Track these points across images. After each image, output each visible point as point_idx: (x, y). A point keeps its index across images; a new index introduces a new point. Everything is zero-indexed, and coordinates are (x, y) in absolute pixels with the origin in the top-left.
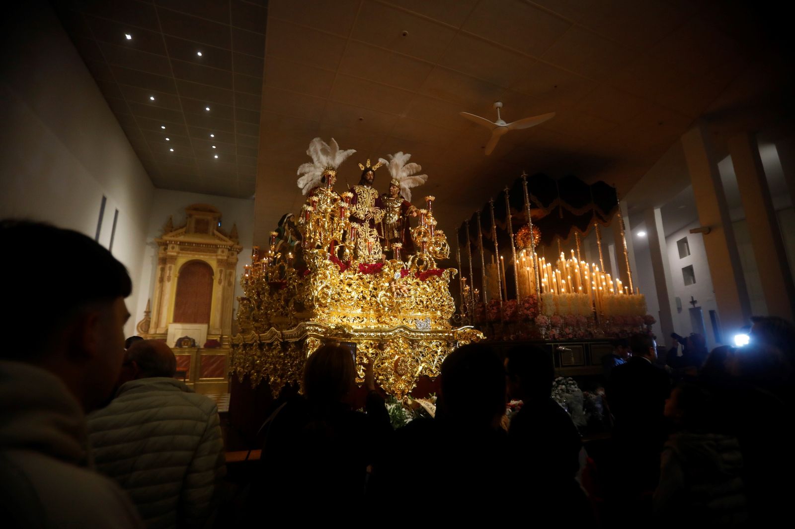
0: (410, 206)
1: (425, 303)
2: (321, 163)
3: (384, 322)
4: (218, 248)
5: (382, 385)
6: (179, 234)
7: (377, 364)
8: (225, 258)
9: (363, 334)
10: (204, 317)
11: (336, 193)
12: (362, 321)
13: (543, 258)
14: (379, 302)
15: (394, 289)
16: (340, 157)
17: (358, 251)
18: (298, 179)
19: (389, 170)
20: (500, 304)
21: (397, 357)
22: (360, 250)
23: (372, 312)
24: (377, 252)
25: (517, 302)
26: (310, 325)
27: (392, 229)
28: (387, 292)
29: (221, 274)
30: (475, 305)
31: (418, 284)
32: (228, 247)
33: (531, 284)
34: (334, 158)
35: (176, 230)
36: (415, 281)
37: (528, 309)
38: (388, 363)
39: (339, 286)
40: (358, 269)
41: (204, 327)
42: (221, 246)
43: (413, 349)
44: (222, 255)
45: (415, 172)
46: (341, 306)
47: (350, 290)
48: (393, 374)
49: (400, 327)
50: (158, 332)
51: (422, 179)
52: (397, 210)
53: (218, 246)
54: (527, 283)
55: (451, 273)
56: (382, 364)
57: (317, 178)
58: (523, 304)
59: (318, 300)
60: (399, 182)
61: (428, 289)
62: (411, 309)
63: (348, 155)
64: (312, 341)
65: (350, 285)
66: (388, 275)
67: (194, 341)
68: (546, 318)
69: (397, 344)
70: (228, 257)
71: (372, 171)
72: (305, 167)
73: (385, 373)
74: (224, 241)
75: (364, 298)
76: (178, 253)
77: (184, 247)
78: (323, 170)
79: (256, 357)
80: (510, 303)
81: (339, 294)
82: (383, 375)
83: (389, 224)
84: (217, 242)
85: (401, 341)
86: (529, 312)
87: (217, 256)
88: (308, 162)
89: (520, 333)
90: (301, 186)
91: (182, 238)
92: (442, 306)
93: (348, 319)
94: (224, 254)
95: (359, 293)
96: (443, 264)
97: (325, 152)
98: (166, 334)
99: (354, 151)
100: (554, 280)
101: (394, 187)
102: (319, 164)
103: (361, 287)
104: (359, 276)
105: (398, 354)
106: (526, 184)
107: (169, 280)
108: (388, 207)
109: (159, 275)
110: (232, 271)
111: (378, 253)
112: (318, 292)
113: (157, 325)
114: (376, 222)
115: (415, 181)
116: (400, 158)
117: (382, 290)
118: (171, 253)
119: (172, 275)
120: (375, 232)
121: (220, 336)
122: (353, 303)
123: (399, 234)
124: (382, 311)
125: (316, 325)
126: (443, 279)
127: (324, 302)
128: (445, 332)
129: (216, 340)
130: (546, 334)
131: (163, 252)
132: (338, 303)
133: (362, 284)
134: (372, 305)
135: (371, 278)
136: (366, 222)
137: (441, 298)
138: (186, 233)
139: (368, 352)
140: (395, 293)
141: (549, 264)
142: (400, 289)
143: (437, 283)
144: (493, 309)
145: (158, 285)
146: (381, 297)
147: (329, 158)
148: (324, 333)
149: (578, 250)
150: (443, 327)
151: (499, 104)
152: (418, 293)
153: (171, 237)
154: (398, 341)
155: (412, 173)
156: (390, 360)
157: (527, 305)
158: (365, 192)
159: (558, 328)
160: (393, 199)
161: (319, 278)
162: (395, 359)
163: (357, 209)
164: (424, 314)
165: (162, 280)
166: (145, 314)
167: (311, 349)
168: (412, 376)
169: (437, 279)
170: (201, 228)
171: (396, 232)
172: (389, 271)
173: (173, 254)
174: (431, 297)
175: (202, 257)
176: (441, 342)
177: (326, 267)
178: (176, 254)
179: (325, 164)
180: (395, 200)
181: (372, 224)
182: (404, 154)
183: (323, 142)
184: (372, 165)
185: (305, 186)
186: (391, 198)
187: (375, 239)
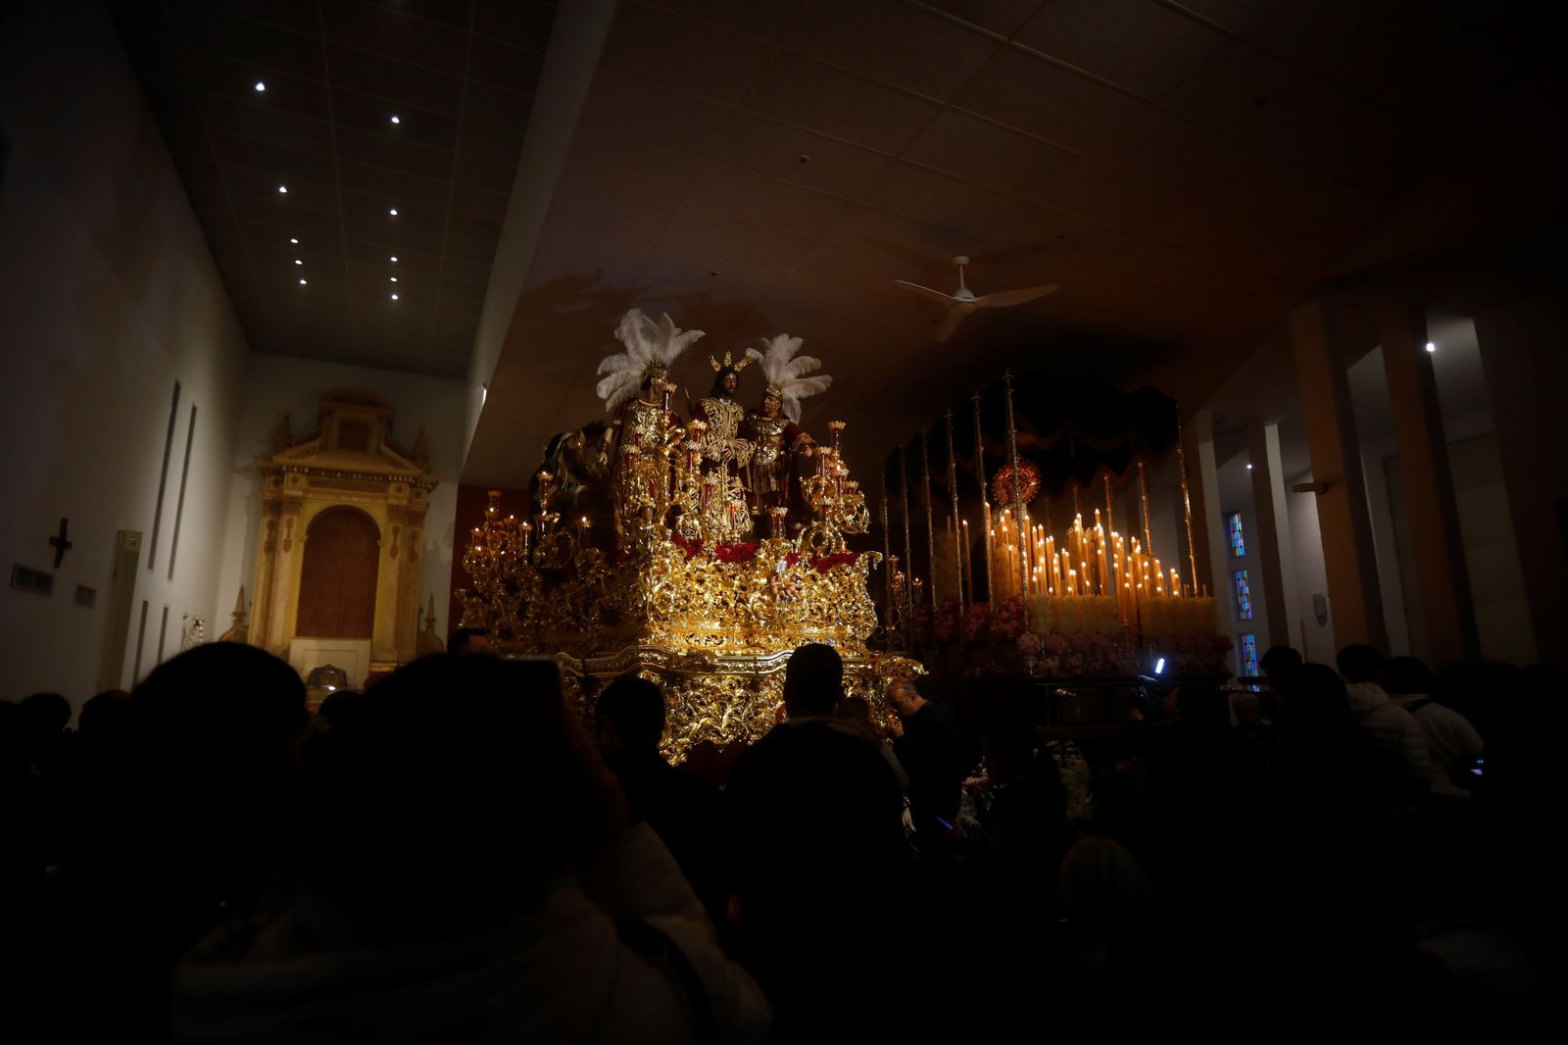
0: (800, 433)
1: (825, 611)
2: (640, 354)
3: (758, 646)
4: (388, 482)
6: (308, 452)
7: (748, 715)
8: (405, 502)
9: (727, 664)
10: (363, 627)
12: (721, 642)
13: (1041, 527)
14: (750, 610)
15: (776, 590)
16: (674, 348)
18: (599, 381)
19: (764, 369)
20: (959, 610)
23: (737, 628)
24: (741, 519)
25: (989, 608)
26: (642, 650)
27: (766, 474)
28: (763, 594)
29: (395, 537)
30: (913, 609)
31: (813, 578)
32: (410, 480)
33: (1015, 576)
34: (665, 346)
35: (300, 443)
36: (809, 572)
37: (1006, 621)
38: (765, 712)
39: (685, 585)
40: (714, 554)
41: (362, 646)
42: (395, 479)
44: (399, 497)
45: (809, 370)
46: (689, 618)
47: (701, 590)
51: (821, 382)
52: (776, 439)
53: (390, 478)
54: (1008, 574)
55: (871, 559)
56: (756, 714)
57: (634, 382)
58: (1000, 612)
59: (653, 608)
60: (780, 390)
61: (831, 588)
62: (803, 621)
63: (690, 341)
65: (701, 582)
66: (765, 564)
67: (344, 673)
68: (1036, 637)
70: (410, 501)
71: (735, 373)
72: (613, 362)
74: (402, 466)
75: (725, 603)
76: (306, 491)
77: (319, 478)
78: (644, 366)
80: (976, 609)
81: (686, 598)
83: (761, 467)
84: (387, 469)
86: (1008, 627)
87: (386, 498)
88: (617, 353)
89: (993, 663)
90: (603, 393)
91: (313, 461)
92: (855, 616)
93: (699, 639)
94: (402, 495)
95: (716, 595)
96: (858, 543)
97: (649, 334)
99: (701, 333)
100: (1056, 570)
101: (771, 400)
102: (637, 356)
103: (720, 585)
104: (715, 566)
106: (1010, 393)
107: (287, 548)
108: (760, 434)
109: (264, 535)
110: (417, 529)
112: (654, 596)
113: (264, 639)
114: (740, 465)
115: (807, 387)
116: (783, 346)
117: (755, 590)
118: (291, 491)
119: (293, 538)
120: (738, 483)
122: (707, 613)
123: (779, 484)
124: (755, 627)
125: (652, 650)
126: (858, 570)
127: (663, 612)
128: (861, 663)
130: (1036, 666)
131: (272, 488)
132: (684, 614)
133: (720, 579)
134: (737, 615)
135: (737, 570)
136: (723, 465)
137: (853, 603)
138: (322, 449)
139: (734, 694)
140: (778, 597)
141: (1051, 537)
142: (784, 589)
143: (847, 577)
144: (946, 619)
145: (262, 557)
146: (754, 603)
147: (656, 346)
148: (665, 663)
149: (1109, 509)
150: (855, 653)
151: (963, 260)
152: (814, 594)
153: (291, 457)
155: (804, 372)
156: (770, 709)
157: (1005, 614)
158: (721, 411)
159: (1056, 657)
160: (768, 419)
161: (654, 572)
163: (708, 444)
164: (823, 630)
165: (271, 548)
166: (234, 618)
169: (848, 570)
170: (353, 439)
171: (773, 480)
172: (767, 558)
173: (294, 493)
174: (836, 602)
175: (354, 500)
176: (852, 679)
177: (664, 552)
178: (300, 493)
179: (649, 357)
180: (771, 422)
181: (734, 469)
182: (790, 338)
183: (645, 317)
184: (735, 360)
185: (610, 395)
186: (766, 419)
187: (737, 494)
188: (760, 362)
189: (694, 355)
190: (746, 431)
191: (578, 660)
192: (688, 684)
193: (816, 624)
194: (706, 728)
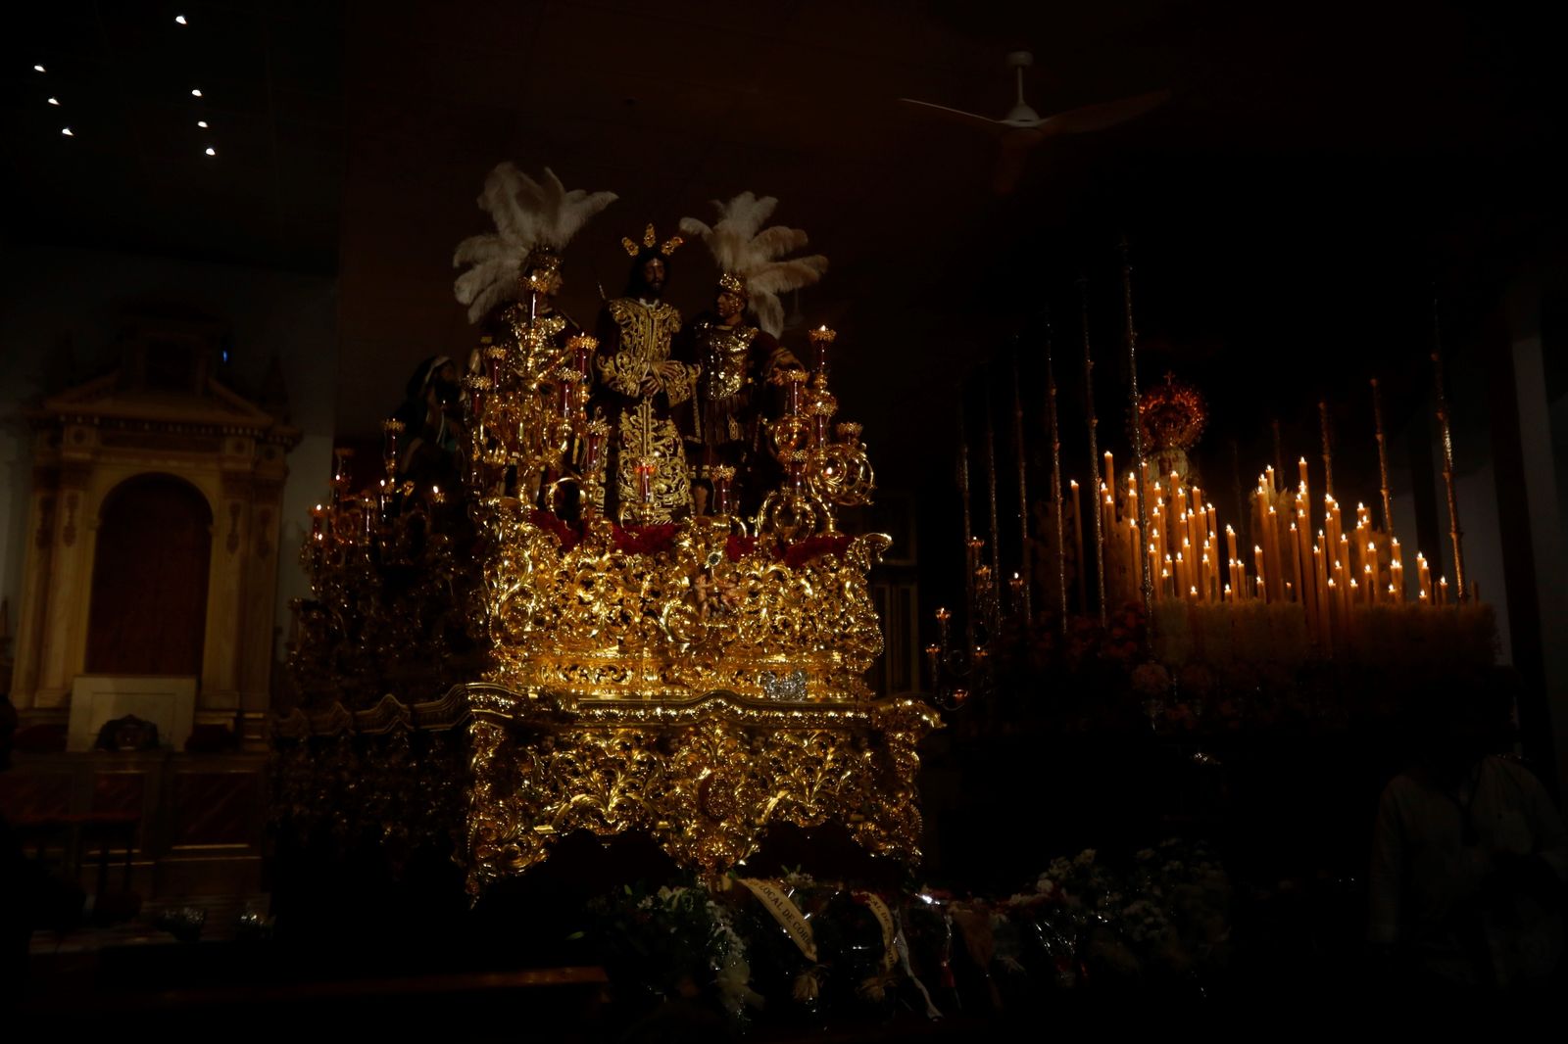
0: (776, 348)
1: (797, 627)
2: (518, 232)
3: (679, 683)
4: (223, 436)
5: (666, 845)
6: (98, 393)
7: (653, 790)
8: (248, 467)
9: (618, 711)
10: (188, 659)
11: (563, 318)
12: (625, 676)
13: (1196, 489)
14: (664, 628)
15: (702, 595)
16: (570, 219)
17: (619, 487)
18: (456, 278)
19: (713, 250)
21: (706, 772)
22: (626, 483)
23: (646, 653)
24: (673, 486)
25: (1100, 621)
26: (477, 691)
27: (724, 413)
28: (684, 601)
29: (235, 520)
31: (780, 576)
32: (256, 432)
34: (553, 219)
35: (88, 378)
36: (773, 568)
38: (682, 786)
39: (556, 589)
40: (610, 541)
41: (184, 686)
42: (233, 431)
43: (754, 752)
44: (238, 458)
45: (790, 248)
46: (561, 641)
47: (588, 597)
48: (696, 817)
49: (718, 694)
50: (37, 705)
51: (810, 267)
52: (737, 360)
53: (225, 430)
55: (873, 545)
56: (667, 790)
59: (499, 626)
60: (743, 280)
61: (809, 591)
63: (594, 208)
64: (483, 731)
65: (588, 584)
66: (689, 557)
67: (153, 729)
68: (1162, 669)
69: (708, 738)
70: (257, 464)
71: (662, 257)
72: (476, 247)
73: (671, 813)
74: (243, 412)
75: (625, 618)
76: (98, 453)
77: (116, 433)
78: (524, 251)
79: (345, 774)
81: (555, 609)
82: (667, 818)
83: (714, 401)
84: (220, 416)
85: (719, 731)
87: (220, 460)
88: (482, 233)
90: (464, 296)
91: (106, 407)
92: (844, 636)
93: (585, 671)
94: (244, 455)
95: (613, 604)
96: (854, 521)
97: (528, 201)
98: (64, 708)
99: (612, 196)
101: (727, 297)
102: (514, 237)
103: (619, 589)
104: (613, 559)
105: (710, 766)
107: (70, 537)
108: (712, 351)
109: (36, 520)
110: (270, 507)
111: (677, 489)
112: (500, 608)
113: (36, 679)
114: (673, 402)
115: (790, 273)
116: (744, 213)
117: (673, 596)
118: (73, 453)
119: (78, 524)
120: (671, 431)
121: (234, 714)
122: (595, 632)
124: (672, 653)
125: (493, 692)
126: (850, 564)
127: (515, 631)
128: (849, 709)
129: (224, 726)
131: (46, 449)
132: (554, 634)
133: (620, 580)
134: (645, 635)
135: (646, 565)
136: (644, 402)
137: (843, 615)
138: (121, 387)
139: (630, 758)
140: (706, 606)
141: (1211, 506)
142: (719, 595)
143: (833, 575)
145: (33, 553)
146: (669, 616)
147: (541, 218)
148: (512, 710)
150: (844, 693)
151: (1022, 57)
152: (780, 602)
153: (72, 402)
154: (710, 731)
155: (782, 251)
156: (689, 781)
157: (1119, 632)
158: (641, 318)
159: (1197, 702)
160: (728, 328)
161: (504, 570)
162: (702, 777)
163: (617, 369)
164: (794, 659)
165: (46, 540)
167: (480, 749)
168: (749, 824)
169: (834, 563)
170: (168, 372)
171: (733, 424)
172: (693, 546)
173: (79, 456)
174: (814, 614)
175: (172, 465)
176: (834, 735)
177: (520, 539)
178: (88, 456)
179: (531, 237)
180: (730, 332)
181: (662, 408)
182: (757, 199)
183: (523, 175)
184: (661, 239)
185: (475, 299)
186: (723, 328)
187: (668, 448)
188: (705, 238)
189: (597, 232)
190: (686, 347)
191: (404, 706)
192: (549, 741)
193: (782, 649)
194: (583, 810)
